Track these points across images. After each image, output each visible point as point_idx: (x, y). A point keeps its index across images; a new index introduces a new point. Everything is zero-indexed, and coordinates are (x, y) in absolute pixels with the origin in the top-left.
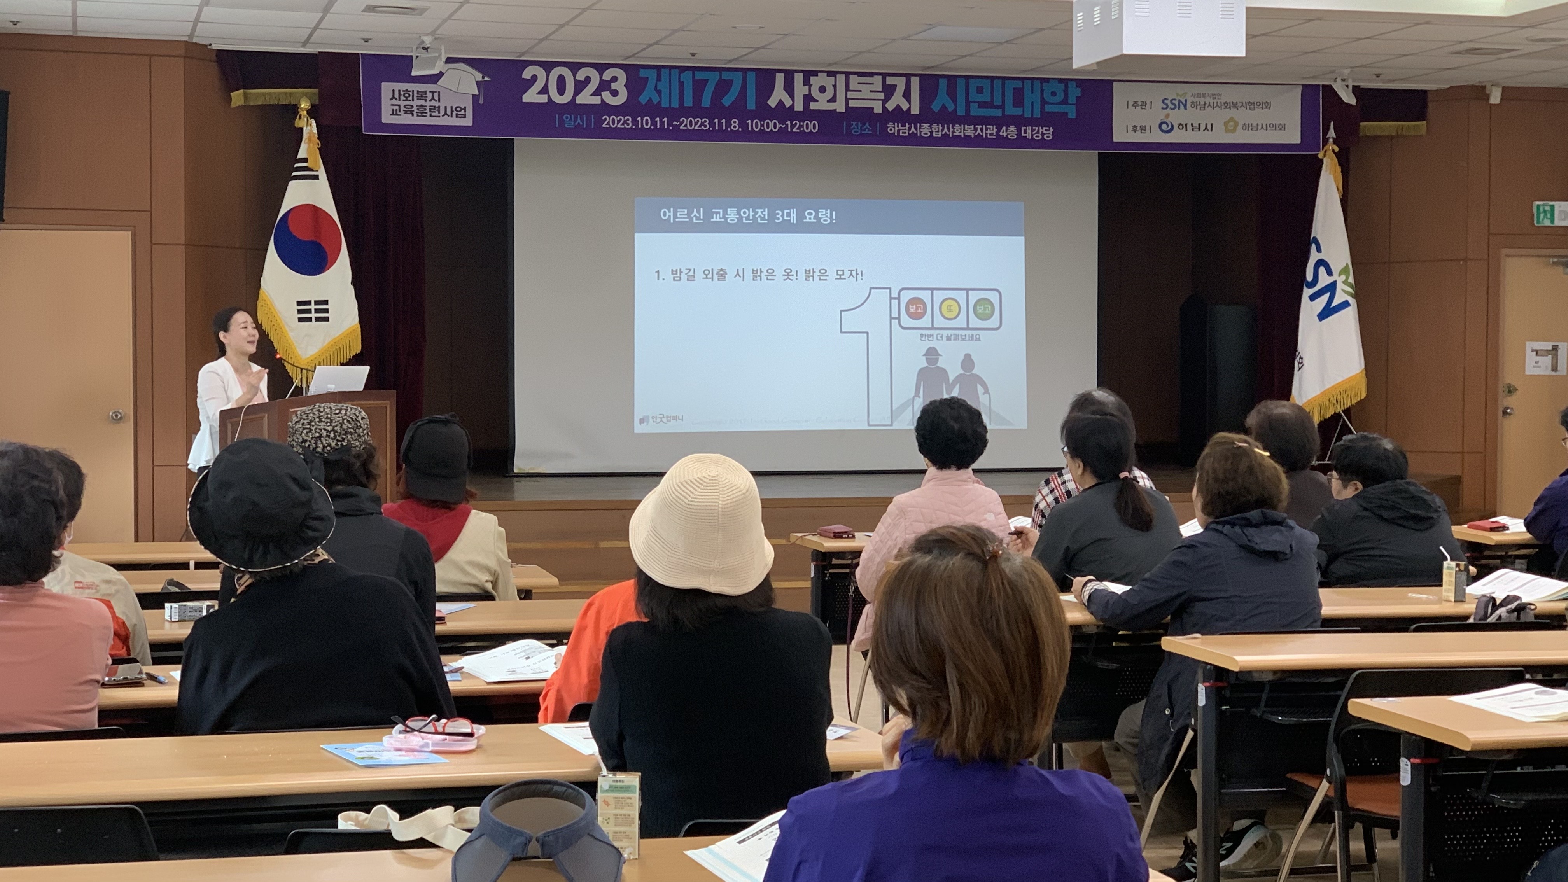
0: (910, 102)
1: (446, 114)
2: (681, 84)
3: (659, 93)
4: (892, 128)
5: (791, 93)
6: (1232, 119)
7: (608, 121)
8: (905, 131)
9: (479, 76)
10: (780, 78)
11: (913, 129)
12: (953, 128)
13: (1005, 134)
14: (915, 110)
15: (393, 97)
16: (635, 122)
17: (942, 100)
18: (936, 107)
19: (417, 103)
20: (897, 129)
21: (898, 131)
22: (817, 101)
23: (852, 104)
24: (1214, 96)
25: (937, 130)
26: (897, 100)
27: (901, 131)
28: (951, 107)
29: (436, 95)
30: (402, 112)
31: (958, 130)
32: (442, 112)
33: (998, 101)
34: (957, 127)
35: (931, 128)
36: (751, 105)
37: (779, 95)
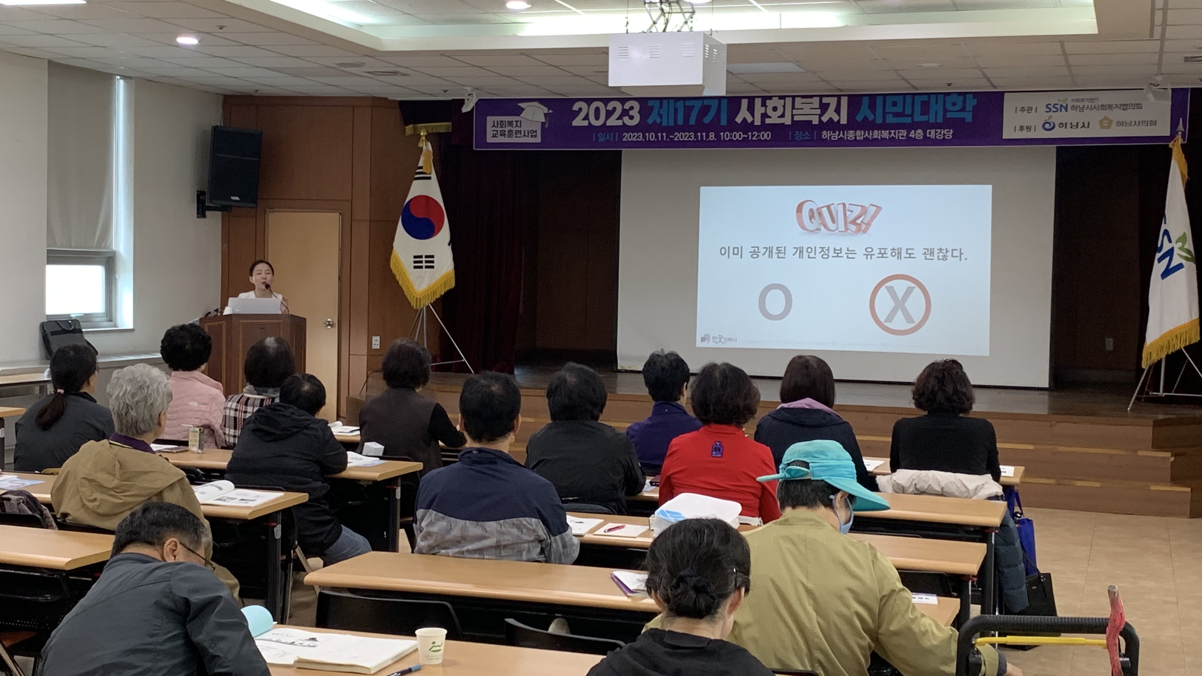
0: (839, 115)
1: (525, 135)
2: (676, 110)
3: (661, 116)
4: (825, 134)
5: (752, 113)
6: (1106, 118)
7: (627, 137)
8: (835, 136)
9: (546, 110)
10: (745, 103)
11: (841, 135)
12: (872, 133)
13: (913, 136)
14: (844, 121)
15: (494, 126)
16: (644, 137)
17: (864, 112)
18: (859, 118)
19: (507, 129)
20: (829, 135)
21: (830, 137)
22: (770, 117)
23: (796, 118)
24: (1091, 100)
25: (860, 135)
26: (831, 114)
27: (832, 137)
28: (871, 117)
29: (519, 124)
30: (499, 135)
31: (876, 134)
32: (523, 134)
33: (908, 111)
34: (876, 132)
35: (855, 134)
36: (724, 122)
37: (743, 115)
